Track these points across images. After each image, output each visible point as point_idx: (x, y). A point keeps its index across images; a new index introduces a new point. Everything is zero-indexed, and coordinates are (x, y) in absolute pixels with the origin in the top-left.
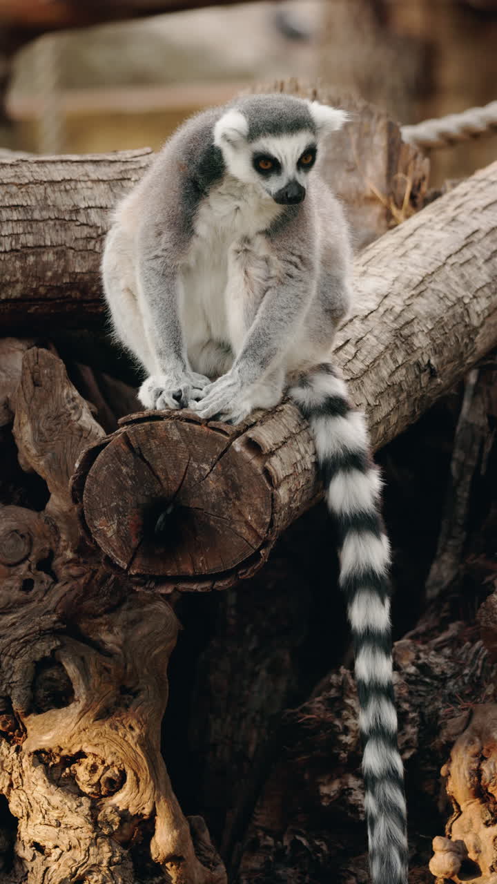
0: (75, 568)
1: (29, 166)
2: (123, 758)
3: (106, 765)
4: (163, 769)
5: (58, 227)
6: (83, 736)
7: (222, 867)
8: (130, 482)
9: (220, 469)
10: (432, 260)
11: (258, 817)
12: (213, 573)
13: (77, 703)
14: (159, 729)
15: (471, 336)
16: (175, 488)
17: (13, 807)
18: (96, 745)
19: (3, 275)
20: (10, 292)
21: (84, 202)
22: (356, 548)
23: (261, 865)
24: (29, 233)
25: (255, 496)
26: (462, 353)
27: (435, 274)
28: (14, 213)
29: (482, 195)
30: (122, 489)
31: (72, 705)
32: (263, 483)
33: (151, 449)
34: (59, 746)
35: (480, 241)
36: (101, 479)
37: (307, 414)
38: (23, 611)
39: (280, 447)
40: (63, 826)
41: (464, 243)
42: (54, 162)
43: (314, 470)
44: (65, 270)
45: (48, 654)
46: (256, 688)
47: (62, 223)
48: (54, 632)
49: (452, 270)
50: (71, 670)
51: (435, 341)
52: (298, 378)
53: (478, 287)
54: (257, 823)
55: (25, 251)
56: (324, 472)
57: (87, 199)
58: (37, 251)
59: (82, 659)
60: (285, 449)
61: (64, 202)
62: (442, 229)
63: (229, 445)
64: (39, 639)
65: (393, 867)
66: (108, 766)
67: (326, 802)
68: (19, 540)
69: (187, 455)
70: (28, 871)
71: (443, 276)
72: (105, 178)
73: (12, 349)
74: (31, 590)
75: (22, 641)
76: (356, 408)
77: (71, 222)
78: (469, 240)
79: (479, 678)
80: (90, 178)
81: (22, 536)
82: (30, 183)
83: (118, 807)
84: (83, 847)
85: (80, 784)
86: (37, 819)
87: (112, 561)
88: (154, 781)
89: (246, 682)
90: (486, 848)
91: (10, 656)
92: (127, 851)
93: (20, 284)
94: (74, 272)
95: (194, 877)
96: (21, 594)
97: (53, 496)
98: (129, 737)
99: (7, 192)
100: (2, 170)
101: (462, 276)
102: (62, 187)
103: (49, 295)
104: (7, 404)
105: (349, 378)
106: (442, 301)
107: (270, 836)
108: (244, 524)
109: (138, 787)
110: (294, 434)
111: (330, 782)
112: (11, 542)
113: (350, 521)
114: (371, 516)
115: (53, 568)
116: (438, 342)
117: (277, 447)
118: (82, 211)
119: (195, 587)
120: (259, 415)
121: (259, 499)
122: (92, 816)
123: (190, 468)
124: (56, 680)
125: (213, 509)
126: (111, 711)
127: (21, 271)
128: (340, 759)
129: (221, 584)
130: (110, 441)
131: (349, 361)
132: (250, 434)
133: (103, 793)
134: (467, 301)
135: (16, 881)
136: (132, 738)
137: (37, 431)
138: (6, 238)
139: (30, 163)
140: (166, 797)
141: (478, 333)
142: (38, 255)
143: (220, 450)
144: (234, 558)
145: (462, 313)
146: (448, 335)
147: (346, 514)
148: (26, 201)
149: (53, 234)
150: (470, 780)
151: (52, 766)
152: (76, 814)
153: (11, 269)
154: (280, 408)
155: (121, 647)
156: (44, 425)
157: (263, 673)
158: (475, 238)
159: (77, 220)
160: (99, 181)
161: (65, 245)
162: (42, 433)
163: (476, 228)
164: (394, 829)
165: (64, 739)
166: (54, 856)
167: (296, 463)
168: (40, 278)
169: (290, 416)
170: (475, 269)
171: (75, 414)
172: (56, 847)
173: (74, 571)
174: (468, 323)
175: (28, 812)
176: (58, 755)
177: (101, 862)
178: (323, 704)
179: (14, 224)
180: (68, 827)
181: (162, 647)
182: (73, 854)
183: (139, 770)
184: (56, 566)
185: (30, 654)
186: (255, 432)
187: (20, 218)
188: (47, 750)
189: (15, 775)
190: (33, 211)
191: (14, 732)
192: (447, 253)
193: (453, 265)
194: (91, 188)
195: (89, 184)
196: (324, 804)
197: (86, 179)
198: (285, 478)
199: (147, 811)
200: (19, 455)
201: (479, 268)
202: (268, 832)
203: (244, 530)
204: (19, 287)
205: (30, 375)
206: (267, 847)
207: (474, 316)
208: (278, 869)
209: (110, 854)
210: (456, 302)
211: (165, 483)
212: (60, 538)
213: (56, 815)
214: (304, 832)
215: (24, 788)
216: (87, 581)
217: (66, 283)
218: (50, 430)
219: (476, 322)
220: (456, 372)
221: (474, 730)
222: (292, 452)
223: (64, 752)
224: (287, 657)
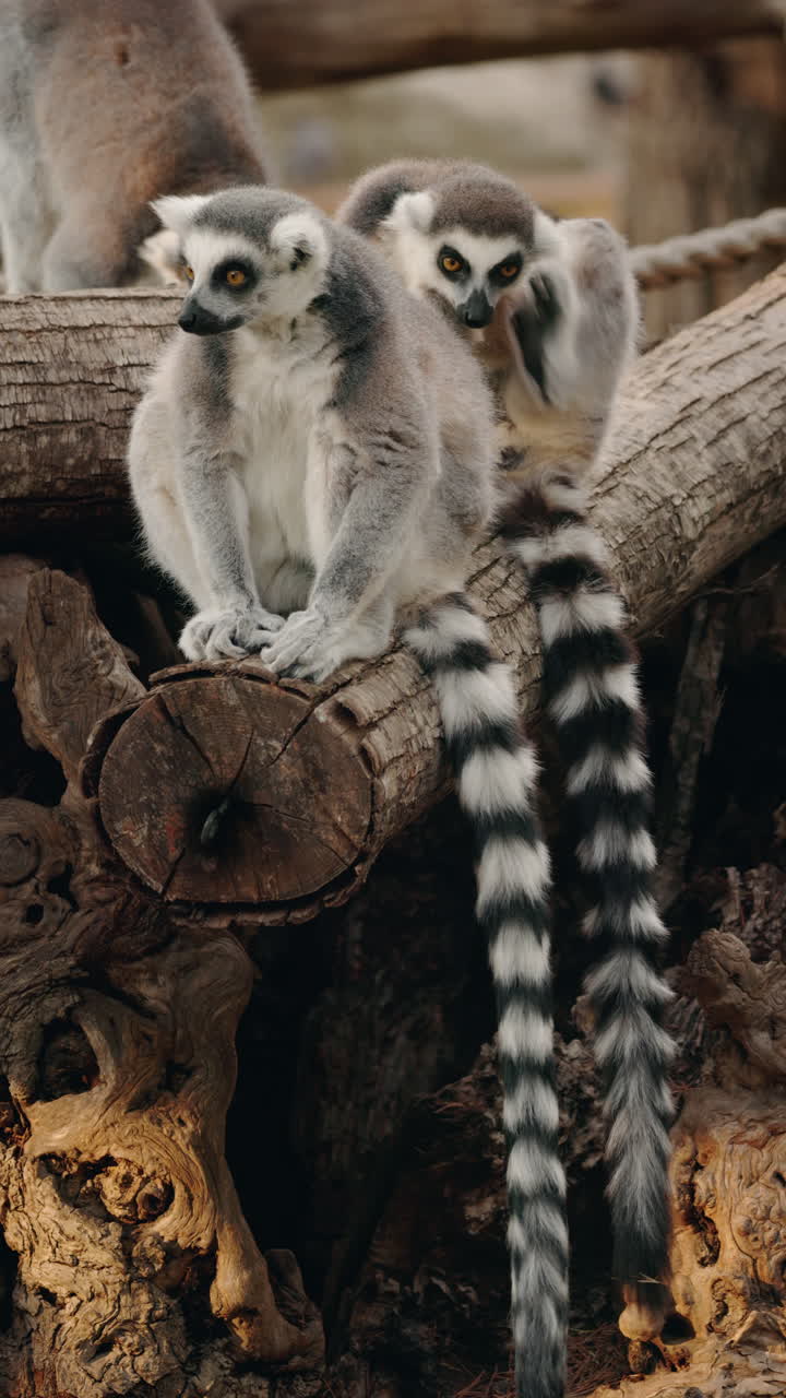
0: (104, 889)
1: (43, 304)
2: (169, 1166)
3: (145, 1176)
4: (227, 1182)
5: (83, 394)
6: (112, 1134)
7: (318, 1324)
8: (166, 766)
9: (296, 748)
10: (630, 443)
11: (377, 1250)
12: (288, 898)
13: (103, 1086)
14: (223, 1122)
15: (683, 554)
16: (231, 776)
17: (10, 1236)
18: (129, 1147)
19: (3, 463)
20: (12, 488)
21: (121, 356)
22: (500, 863)
23: (382, 1320)
24: (41, 402)
25: (347, 787)
26: (670, 578)
27: (632, 462)
28: (19, 373)
29: (712, 347)
30: (154, 777)
31: (95, 1089)
32: (358, 768)
33: (196, 718)
34: (76, 1149)
35: (701, 414)
36: (125, 762)
37: (429, 667)
38: (26, 951)
39: (385, 716)
40: (81, 1264)
41: (678, 417)
42: (80, 299)
43: (437, 750)
44: (93, 457)
45: (61, 1013)
46: (390, 1061)
47: (89, 388)
48: (70, 983)
49: (658, 457)
50: (95, 1037)
51: (627, 561)
52: (415, 614)
53: (696, 482)
54: (377, 1260)
55: (34, 428)
56: (453, 752)
57: (126, 354)
58: (51, 429)
59: (112, 1022)
60: (393, 718)
61: (94, 357)
62: (646, 398)
63: (310, 712)
64: (48, 993)
65: (545, 1326)
66: (148, 1177)
67: (474, 1230)
68: (20, 848)
69: (248, 727)
70: (32, 1330)
71: (643, 465)
72: (154, 323)
73: (18, 571)
74: (39, 921)
75: (23, 995)
76: (504, 659)
77: (104, 387)
78: (685, 414)
79: (698, 1049)
80: (133, 323)
81: (27, 843)
82: (44, 329)
83: (163, 1237)
84: (111, 1295)
85: (107, 1203)
86: (45, 1254)
87: (141, 881)
88: (214, 1200)
89: (376, 1053)
90: (701, 1296)
91: (7, 1017)
92: (175, 1301)
93: (27, 476)
94: (107, 460)
95: (274, 1339)
96: (24, 926)
97: (70, 785)
98: (177, 1135)
99: (9, 343)
100: (3, 311)
101: (673, 466)
102: (91, 336)
103: (71, 493)
104: (7, 650)
105: (495, 614)
106: (639, 502)
107: (394, 1279)
108: (331, 828)
109: (191, 1208)
110: (407, 696)
111: (480, 1200)
112: (10, 851)
113: (492, 822)
114: (521, 815)
115: (71, 889)
116: (632, 561)
117: (381, 715)
118: (118, 371)
119: (261, 919)
120: (357, 668)
121: (353, 792)
122: (123, 1250)
123: (254, 747)
124: (73, 1053)
125: (287, 804)
126: (153, 1097)
127: (28, 457)
128: (493, 1167)
129: (299, 915)
130: (137, 707)
131: (496, 590)
132: (340, 697)
133: (140, 1217)
134: (677, 502)
135: (15, 1344)
136: (182, 1137)
137: (47, 690)
138: (7, 409)
139: (45, 300)
140: (231, 1222)
141: (694, 549)
142: (53, 434)
143: (296, 719)
144: (318, 877)
145: (670, 520)
146: (647, 552)
147: (485, 812)
148: (37, 356)
149: (76, 404)
150: (679, 1198)
151: (67, 1176)
152: (100, 1247)
153: (14, 454)
154: (389, 659)
155: (168, 1004)
156: (57, 682)
157: (401, 1040)
158: (694, 411)
159: (112, 384)
160: (145, 326)
161: (93, 420)
162: (54, 693)
163: (698, 396)
164: (549, 1272)
165: (84, 1139)
166: (69, 1309)
167: (409, 739)
168: (55, 468)
169: (404, 671)
170: (692, 455)
171: (104, 665)
172: (72, 1294)
173: (102, 894)
174: (678, 534)
175: (31, 1244)
176: (75, 1161)
177: (137, 1318)
178: (474, 1086)
179: (19, 388)
180: (90, 1267)
181: (229, 1004)
182: (96, 1306)
183: (192, 1184)
184: (75, 886)
185: (37, 1014)
186: (348, 695)
187: (27, 380)
188: (59, 1154)
189: (13, 1190)
190: (46, 370)
191: (12, 1126)
192: (651, 432)
193: (658, 449)
194: (134, 338)
195: (131, 331)
196: (471, 1232)
197: (127, 323)
198: (392, 761)
199: (204, 1243)
200: (23, 725)
201: (699, 455)
202: (390, 1272)
203: (332, 837)
204: (26, 481)
205: (39, 609)
206: (392, 1294)
207: (687, 523)
208: (404, 1328)
209: (150, 1306)
210: (661, 504)
211: (217, 768)
212: (81, 845)
213: (71, 1248)
214: (444, 1273)
215: (26, 1209)
216: (119, 908)
217: (95, 475)
218: (65, 688)
219: (691, 533)
220: (663, 606)
221: (685, 1126)
222: (403, 723)
223: (85, 1157)
224: (438, 1016)
